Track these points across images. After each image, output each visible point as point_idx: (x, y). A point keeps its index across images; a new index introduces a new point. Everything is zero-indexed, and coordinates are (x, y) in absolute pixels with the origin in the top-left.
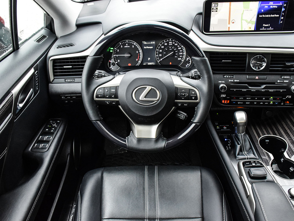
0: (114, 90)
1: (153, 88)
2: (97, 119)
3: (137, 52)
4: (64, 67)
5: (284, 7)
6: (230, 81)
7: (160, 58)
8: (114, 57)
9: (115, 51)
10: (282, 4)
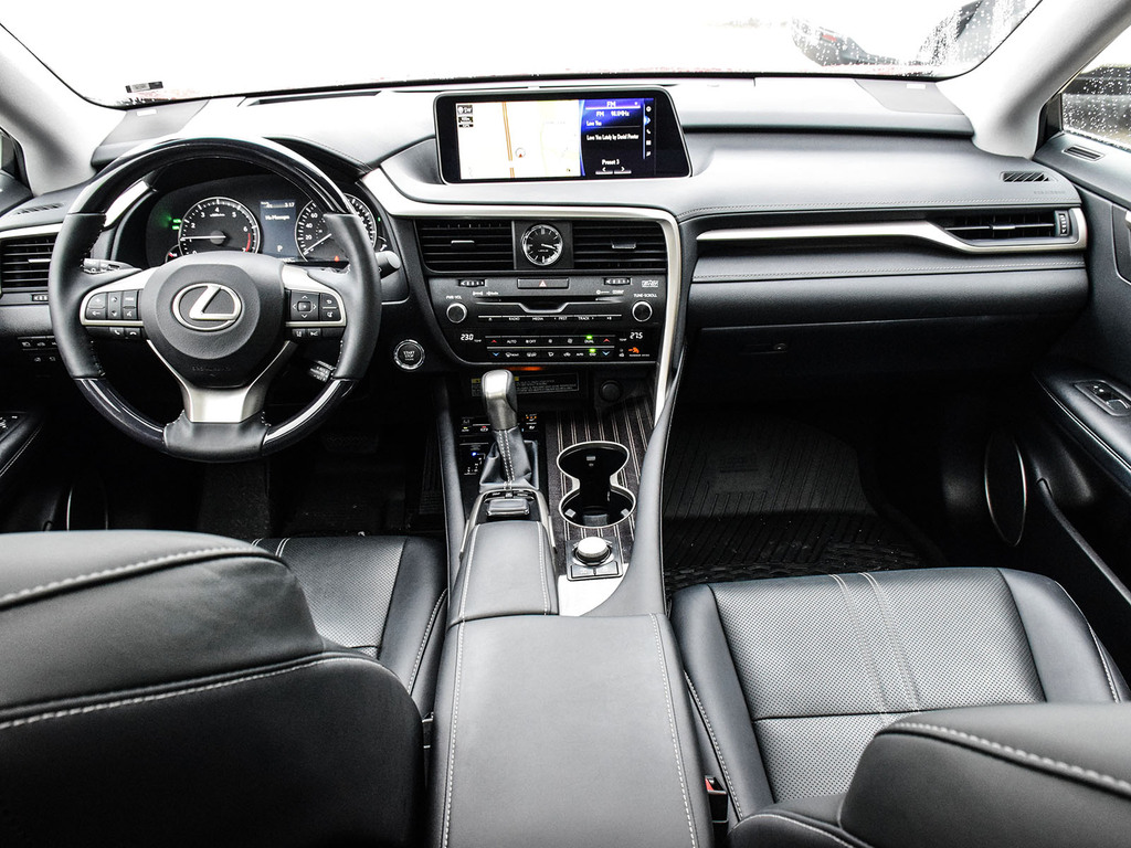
0: (132, 299)
1: (223, 287)
2: (89, 372)
3: (245, 229)
4: (31, 261)
5: (648, 114)
6: (474, 294)
7: (309, 243)
8: (182, 243)
9: (184, 228)
10: (639, 107)
